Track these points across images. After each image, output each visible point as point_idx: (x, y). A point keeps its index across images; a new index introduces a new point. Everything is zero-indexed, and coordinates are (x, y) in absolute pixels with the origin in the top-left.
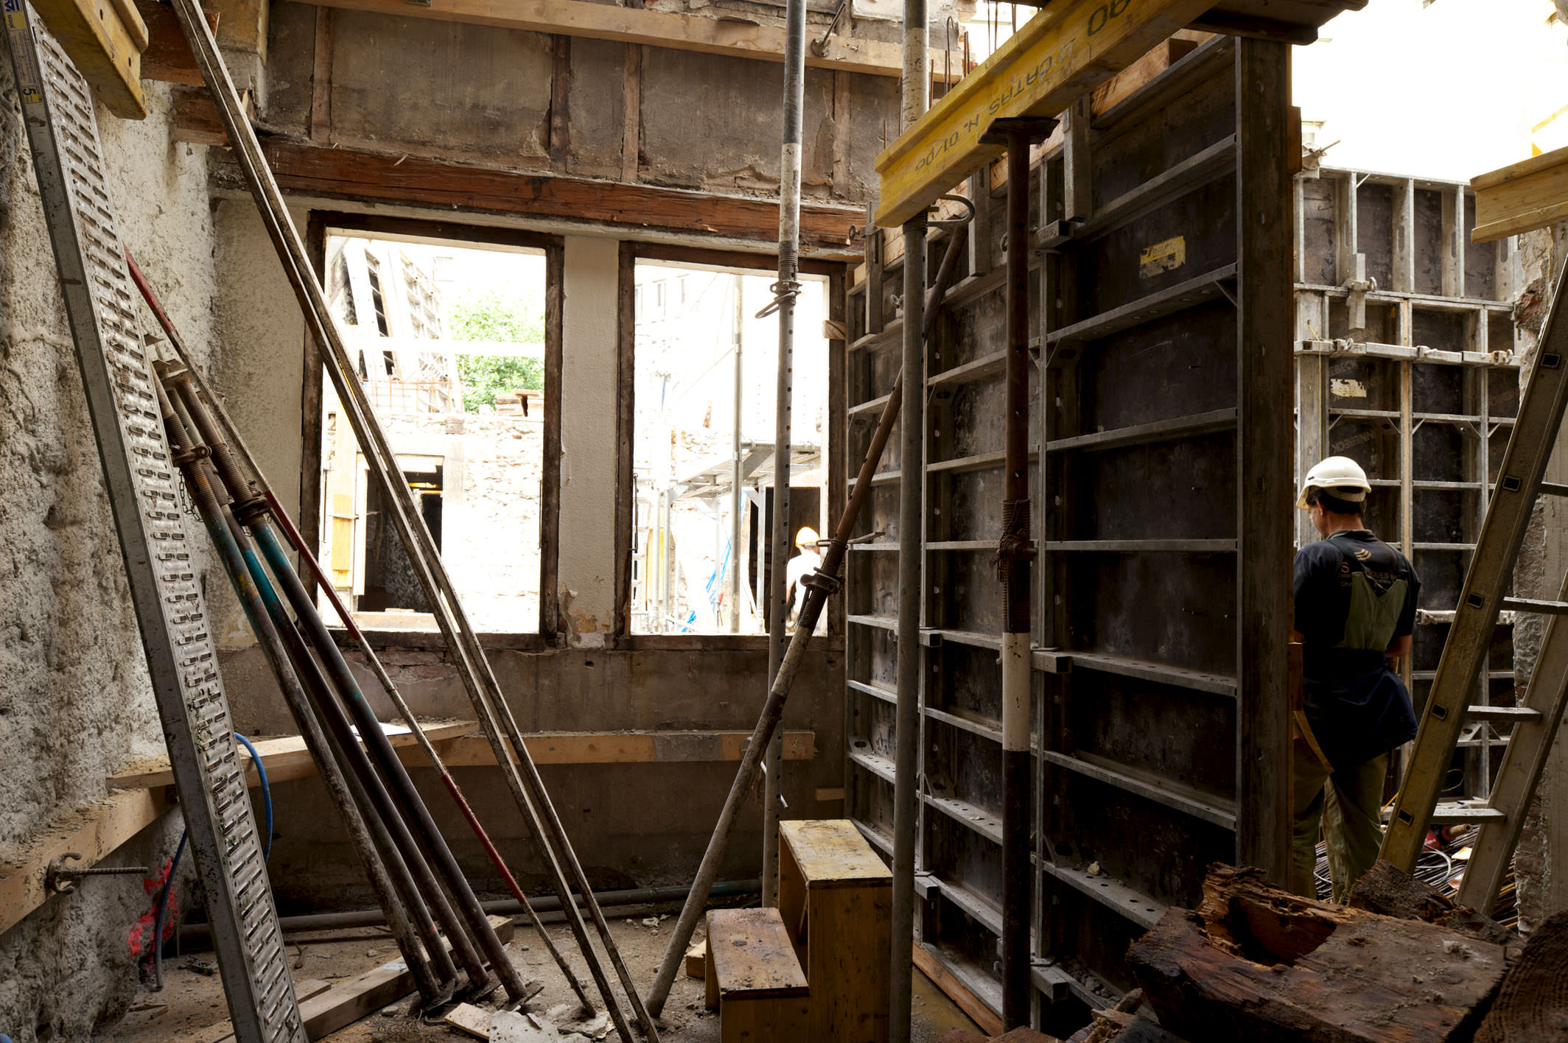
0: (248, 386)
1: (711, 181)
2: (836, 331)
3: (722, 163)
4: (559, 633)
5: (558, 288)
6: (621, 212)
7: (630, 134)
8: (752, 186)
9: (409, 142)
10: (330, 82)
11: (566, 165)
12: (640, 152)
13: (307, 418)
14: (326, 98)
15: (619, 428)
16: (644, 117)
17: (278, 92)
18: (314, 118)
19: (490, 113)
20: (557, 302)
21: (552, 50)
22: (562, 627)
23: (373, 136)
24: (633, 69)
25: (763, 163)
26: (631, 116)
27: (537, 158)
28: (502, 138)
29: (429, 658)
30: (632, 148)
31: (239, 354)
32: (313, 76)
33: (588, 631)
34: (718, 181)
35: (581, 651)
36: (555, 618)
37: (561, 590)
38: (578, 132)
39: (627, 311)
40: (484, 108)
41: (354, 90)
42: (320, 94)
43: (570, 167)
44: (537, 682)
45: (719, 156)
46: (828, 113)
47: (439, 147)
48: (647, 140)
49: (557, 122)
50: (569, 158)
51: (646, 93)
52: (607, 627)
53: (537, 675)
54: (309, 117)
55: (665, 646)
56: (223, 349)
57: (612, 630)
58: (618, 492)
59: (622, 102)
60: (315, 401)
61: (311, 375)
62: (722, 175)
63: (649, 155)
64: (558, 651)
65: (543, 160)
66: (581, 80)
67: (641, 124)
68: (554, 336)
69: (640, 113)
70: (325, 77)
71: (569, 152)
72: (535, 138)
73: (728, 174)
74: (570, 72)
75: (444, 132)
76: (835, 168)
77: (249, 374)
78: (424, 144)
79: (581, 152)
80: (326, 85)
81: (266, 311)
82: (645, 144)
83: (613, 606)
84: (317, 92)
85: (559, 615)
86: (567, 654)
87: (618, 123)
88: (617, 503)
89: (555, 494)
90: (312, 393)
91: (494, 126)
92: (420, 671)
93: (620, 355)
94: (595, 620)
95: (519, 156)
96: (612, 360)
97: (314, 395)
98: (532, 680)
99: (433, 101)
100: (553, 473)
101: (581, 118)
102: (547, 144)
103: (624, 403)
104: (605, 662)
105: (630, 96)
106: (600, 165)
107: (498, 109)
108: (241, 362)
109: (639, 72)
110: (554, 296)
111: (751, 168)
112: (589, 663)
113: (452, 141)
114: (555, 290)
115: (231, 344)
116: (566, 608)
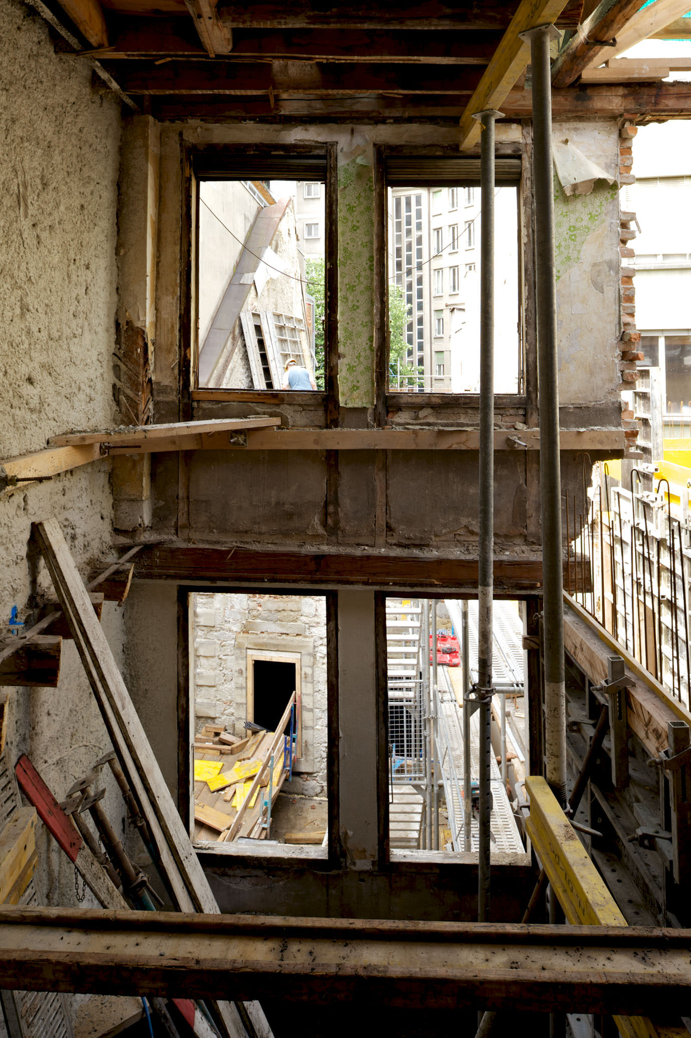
0: (145, 697)
1: (437, 539)
2: (533, 645)
3: (445, 526)
4: (342, 859)
5: (334, 622)
6: (374, 574)
7: (380, 511)
8: (467, 539)
9: (237, 532)
10: (188, 498)
11: (337, 538)
12: (387, 523)
13: (180, 717)
14: (186, 509)
15: (378, 718)
16: (389, 499)
17: (158, 508)
18: (180, 523)
19: (287, 507)
20: (334, 633)
21: (326, 458)
22: (344, 854)
23: (215, 531)
24: (381, 466)
25: (474, 522)
26: (380, 499)
27: (318, 535)
28: (296, 523)
29: (259, 873)
30: (381, 522)
31: (139, 678)
32: (178, 495)
33: (361, 859)
34: (443, 538)
35: (356, 872)
36: (338, 849)
37: (341, 831)
38: (345, 514)
39: (381, 636)
40: (284, 504)
41: (202, 501)
42: (182, 506)
43: (340, 539)
44: (328, 892)
45: (442, 521)
46: (522, 481)
47: (256, 533)
48: (392, 515)
49: (331, 509)
50: (339, 532)
51: (390, 482)
52: (373, 856)
53: (327, 887)
54: (177, 522)
55: (414, 870)
56: (131, 675)
57: (376, 858)
58: (378, 762)
59: (374, 490)
60: (185, 706)
61: (182, 689)
62: (445, 534)
63: (393, 525)
64: (341, 872)
65: (322, 536)
66: (347, 476)
67: (387, 504)
68: (333, 656)
69: (386, 496)
70: (185, 495)
71: (339, 528)
72: (316, 520)
73: (449, 532)
74: (339, 473)
75: (259, 523)
76: (528, 521)
77: (146, 690)
78: (246, 532)
79: (347, 528)
80: (185, 500)
81: (155, 650)
82: (390, 518)
83: (377, 842)
84: (181, 506)
85: (341, 847)
86: (346, 873)
87: (372, 505)
88: (378, 770)
89: (336, 764)
90: (183, 701)
91: (290, 516)
92: (254, 880)
93: (377, 667)
94: (364, 851)
95: (306, 534)
96: (372, 671)
97: (184, 702)
98: (325, 890)
99: (251, 503)
100: (335, 750)
101: (346, 503)
102: (324, 524)
103: (381, 700)
104: (372, 880)
105: (379, 484)
106: (360, 536)
107: (292, 504)
108: (142, 683)
109: (385, 468)
110: (332, 628)
111: (466, 527)
112: (363, 880)
113: (264, 529)
114: (332, 624)
115: (135, 671)
116: (346, 843)
